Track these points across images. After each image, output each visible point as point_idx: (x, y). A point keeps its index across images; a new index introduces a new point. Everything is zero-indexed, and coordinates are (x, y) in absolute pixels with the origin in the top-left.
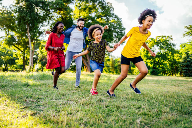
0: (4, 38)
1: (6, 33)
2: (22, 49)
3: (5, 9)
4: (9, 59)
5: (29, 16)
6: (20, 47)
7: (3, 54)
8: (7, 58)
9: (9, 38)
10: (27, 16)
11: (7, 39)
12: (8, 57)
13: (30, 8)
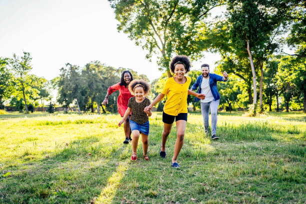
0: (219, 63)
1: (222, 55)
2: (246, 77)
3: (218, 21)
4: (232, 93)
5: (247, 23)
6: (241, 73)
7: (222, 87)
8: (228, 92)
9: (226, 62)
10: (244, 24)
11: (223, 64)
12: (230, 89)
13: (249, 10)
